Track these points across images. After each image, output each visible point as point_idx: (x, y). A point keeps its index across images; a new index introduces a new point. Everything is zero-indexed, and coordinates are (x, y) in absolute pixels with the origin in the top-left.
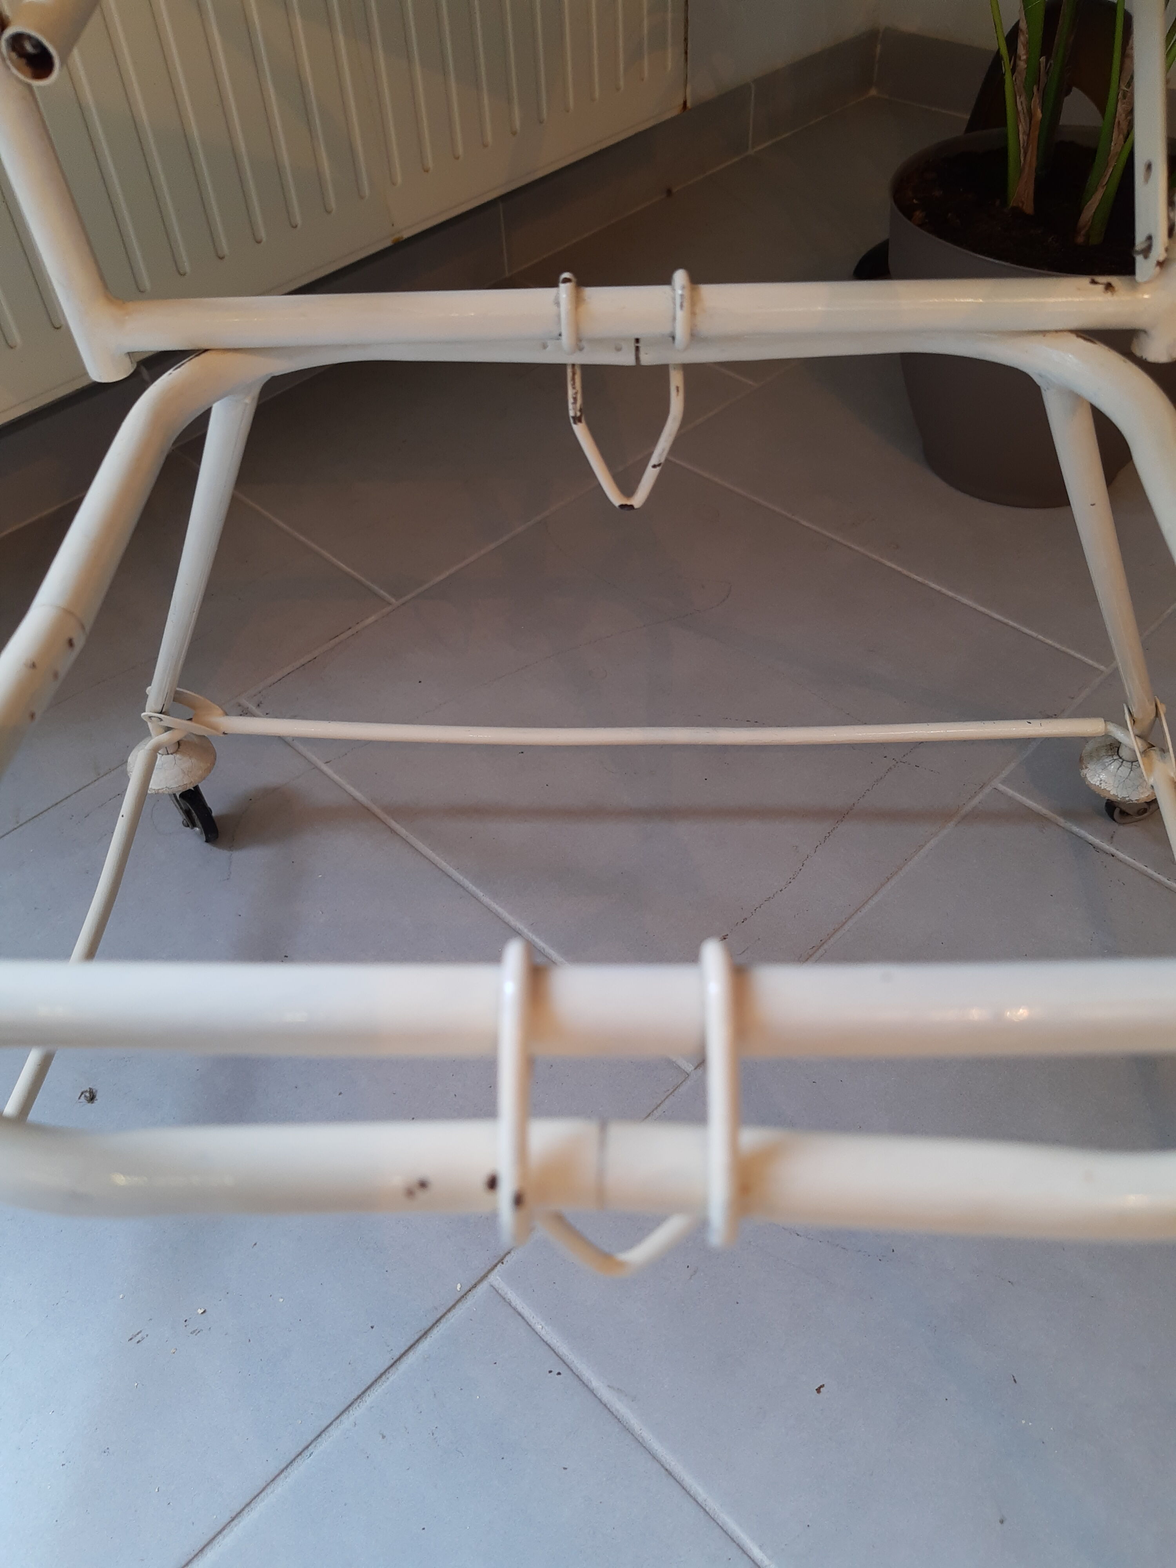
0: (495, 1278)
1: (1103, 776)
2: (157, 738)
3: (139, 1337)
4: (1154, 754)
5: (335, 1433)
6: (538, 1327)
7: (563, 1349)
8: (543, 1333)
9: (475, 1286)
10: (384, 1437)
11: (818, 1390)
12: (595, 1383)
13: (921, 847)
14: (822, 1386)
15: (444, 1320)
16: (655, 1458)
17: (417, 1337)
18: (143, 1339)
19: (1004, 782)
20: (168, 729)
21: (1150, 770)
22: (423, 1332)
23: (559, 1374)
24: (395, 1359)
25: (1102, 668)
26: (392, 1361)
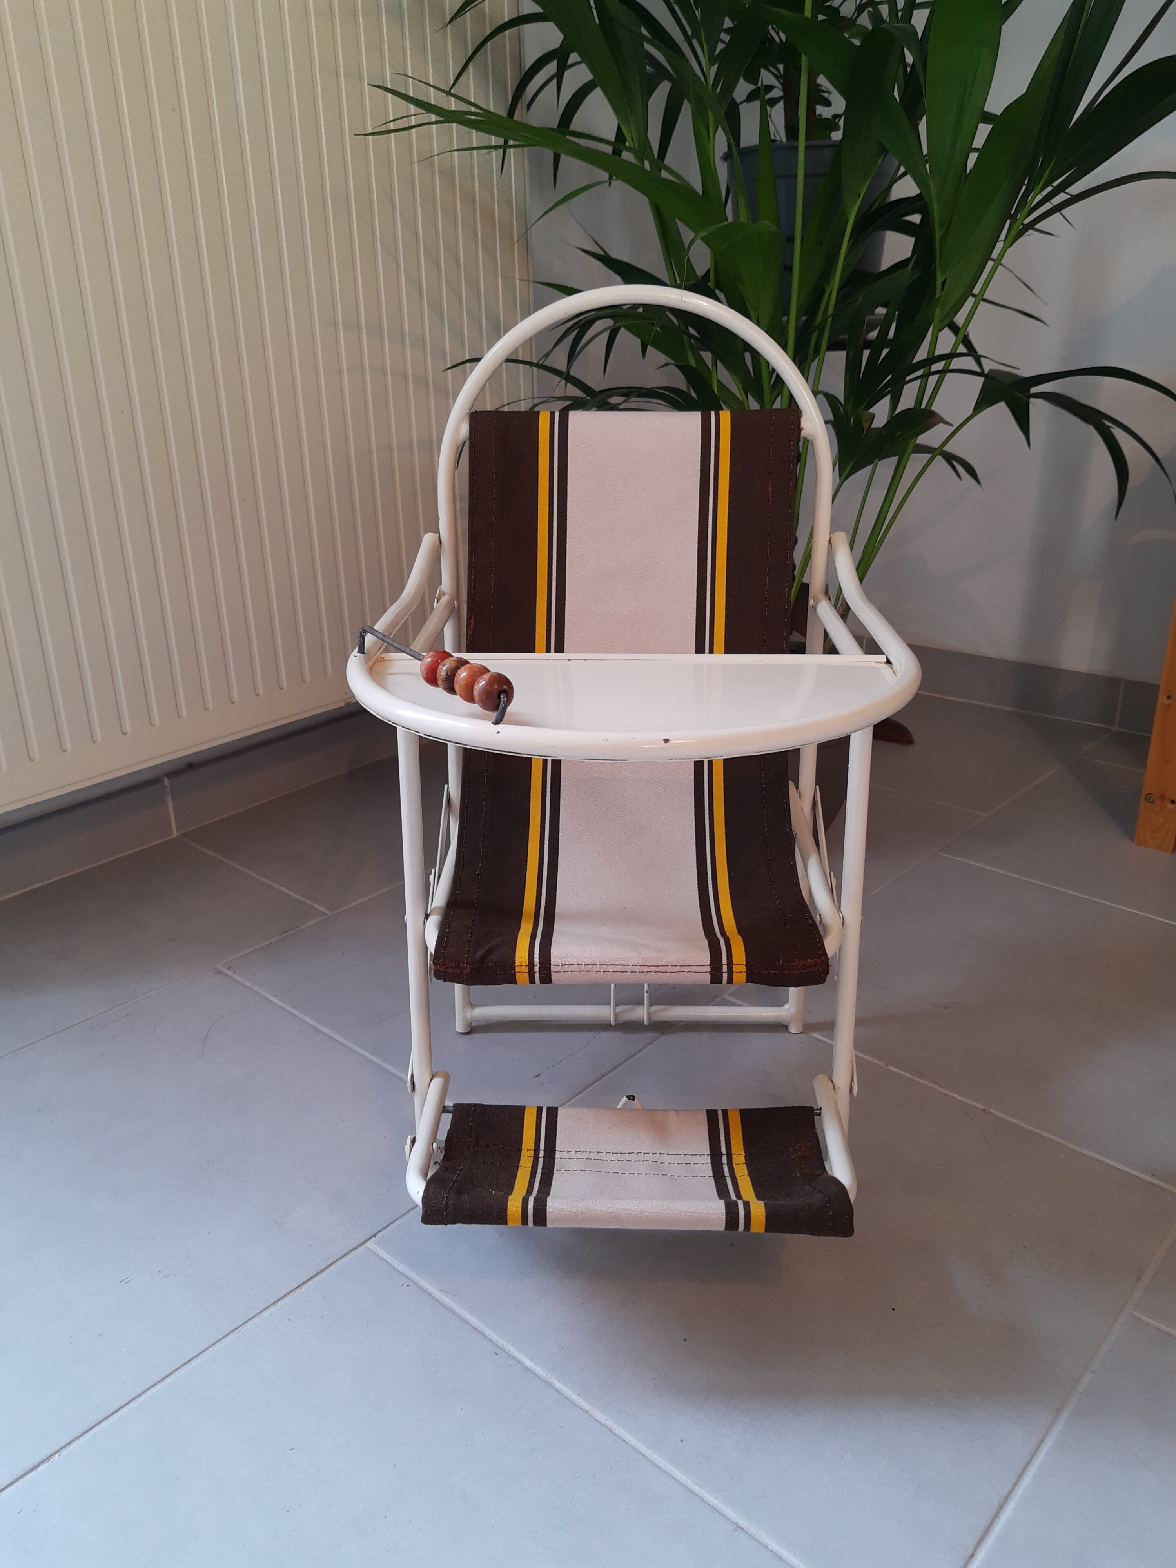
0: (370, 1244)
3: (127, 1281)
5: (255, 1320)
6: (396, 1266)
8: (399, 1268)
9: (356, 1248)
10: (289, 1320)
12: (432, 1290)
16: (467, 1323)
17: (315, 1273)
18: (129, 1281)
22: (320, 1270)
24: (300, 1284)
26: (297, 1285)
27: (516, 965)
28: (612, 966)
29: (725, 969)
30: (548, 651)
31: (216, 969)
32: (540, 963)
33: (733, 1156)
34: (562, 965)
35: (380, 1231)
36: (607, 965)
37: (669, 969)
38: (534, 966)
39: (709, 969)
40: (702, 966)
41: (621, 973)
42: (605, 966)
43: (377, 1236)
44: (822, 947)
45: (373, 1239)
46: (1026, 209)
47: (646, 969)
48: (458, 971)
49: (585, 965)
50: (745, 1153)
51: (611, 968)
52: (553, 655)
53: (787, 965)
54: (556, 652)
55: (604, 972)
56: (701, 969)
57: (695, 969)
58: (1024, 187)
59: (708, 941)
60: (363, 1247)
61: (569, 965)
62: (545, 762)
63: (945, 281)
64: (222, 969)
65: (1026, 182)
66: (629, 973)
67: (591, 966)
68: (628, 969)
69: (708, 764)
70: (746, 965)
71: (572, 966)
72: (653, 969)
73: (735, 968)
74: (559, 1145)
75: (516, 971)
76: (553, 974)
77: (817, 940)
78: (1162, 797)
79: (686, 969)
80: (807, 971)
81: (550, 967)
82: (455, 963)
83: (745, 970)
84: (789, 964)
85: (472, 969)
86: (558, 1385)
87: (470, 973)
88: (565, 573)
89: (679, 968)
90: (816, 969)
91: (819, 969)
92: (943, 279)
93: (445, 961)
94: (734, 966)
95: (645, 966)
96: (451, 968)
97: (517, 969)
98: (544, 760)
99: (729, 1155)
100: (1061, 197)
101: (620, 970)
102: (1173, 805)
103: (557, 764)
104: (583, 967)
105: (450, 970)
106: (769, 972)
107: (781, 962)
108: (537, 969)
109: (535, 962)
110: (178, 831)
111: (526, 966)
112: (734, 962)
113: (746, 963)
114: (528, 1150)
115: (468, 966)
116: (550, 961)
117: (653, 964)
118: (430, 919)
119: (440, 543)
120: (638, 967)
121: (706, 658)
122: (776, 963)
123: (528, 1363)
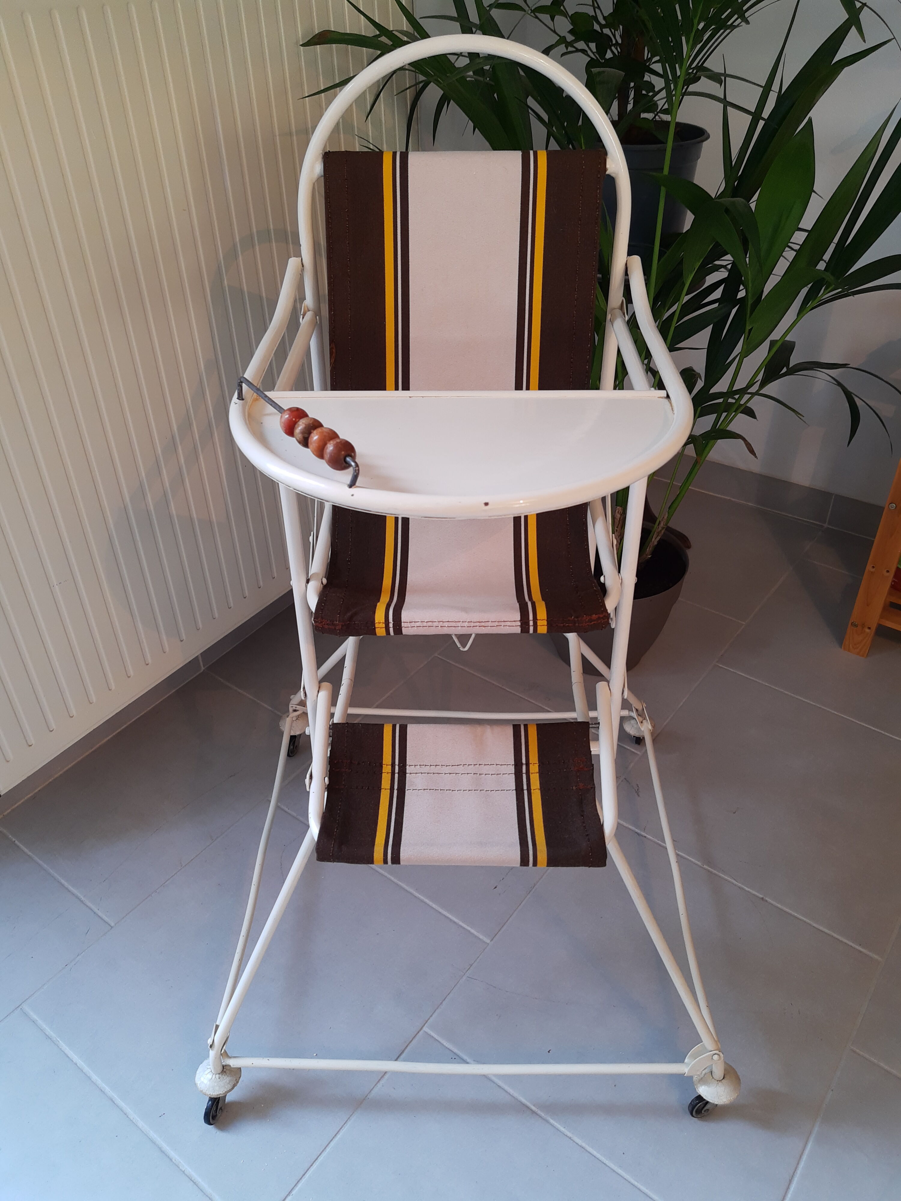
0: (425, 1029)
6: (445, 1044)
7: (455, 1050)
8: (447, 1045)
9: (419, 1032)
11: (549, 1052)
14: (550, 1050)
15: (409, 1046)
23: (455, 1058)
27: (376, 622)
28: (447, 623)
29: (531, 623)
30: (397, 389)
32: (393, 621)
33: (530, 765)
34: (410, 622)
35: (429, 1018)
36: (443, 622)
37: (490, 624)
38: (389, 623)
39: (519, 624)
40: (514, 621)
41: (454, 628)
42: (441, 623)
43: (428, 1022)
44: (604, 606)
45: (426, 1025)
47: (472, 624)
48: (333, 627)
49: (427, 622)
50: (539, 763)
51: (446, 624)
52: (401, 393)
53: (578, 620)
54: (403, 390)
55: (441, 627)
56: (514, 624)
57: (509, 624)
59: (519, 604)
60: (422, 1031)
61: (415, 622)
62: (397, 519)
66: (460, 628)
67: (431, 623)
68: (459, 624)
69: (525, 518)
70: (547, 620)
71: (418, 623)
72: (478, 624)
73: (539, 623)
74: (409, 761)
75: (376, 626)
76: (403, 629)
77: (600, 601)
79: (503, 624)
80: (592, 623)
81: (401, 624)
82: (330, 621)
83: (546, 624)
84: (579, 619)
85: (342, 626)
87: (341, 629)
88: (409, 305)
89: (497, 623)
90: (599, 621)
91: (601, 621)
93: (322, 619)
94: (538, 621)
95: (471, 622)
96: (327, 624)
97: (377, 625)
98: (395, 517)
99: (528, 764)
101: (453, 625)
103: (406, 521)
104: (425, 623)
105: (326, 626)
106: (564, 625)
107: (573, 617)
108: (391, 625)
109: (390, 620)
111: (383, 623)
112: (538, 618)
113: (547, 618)
114: (387, 765)
115: (340, 624)
116: (401, 619)
117: (478, 621)
118: (309, 584)
119: (303, 266)
120: (467, 623)
121: (523, 394)
122: (569, 618)
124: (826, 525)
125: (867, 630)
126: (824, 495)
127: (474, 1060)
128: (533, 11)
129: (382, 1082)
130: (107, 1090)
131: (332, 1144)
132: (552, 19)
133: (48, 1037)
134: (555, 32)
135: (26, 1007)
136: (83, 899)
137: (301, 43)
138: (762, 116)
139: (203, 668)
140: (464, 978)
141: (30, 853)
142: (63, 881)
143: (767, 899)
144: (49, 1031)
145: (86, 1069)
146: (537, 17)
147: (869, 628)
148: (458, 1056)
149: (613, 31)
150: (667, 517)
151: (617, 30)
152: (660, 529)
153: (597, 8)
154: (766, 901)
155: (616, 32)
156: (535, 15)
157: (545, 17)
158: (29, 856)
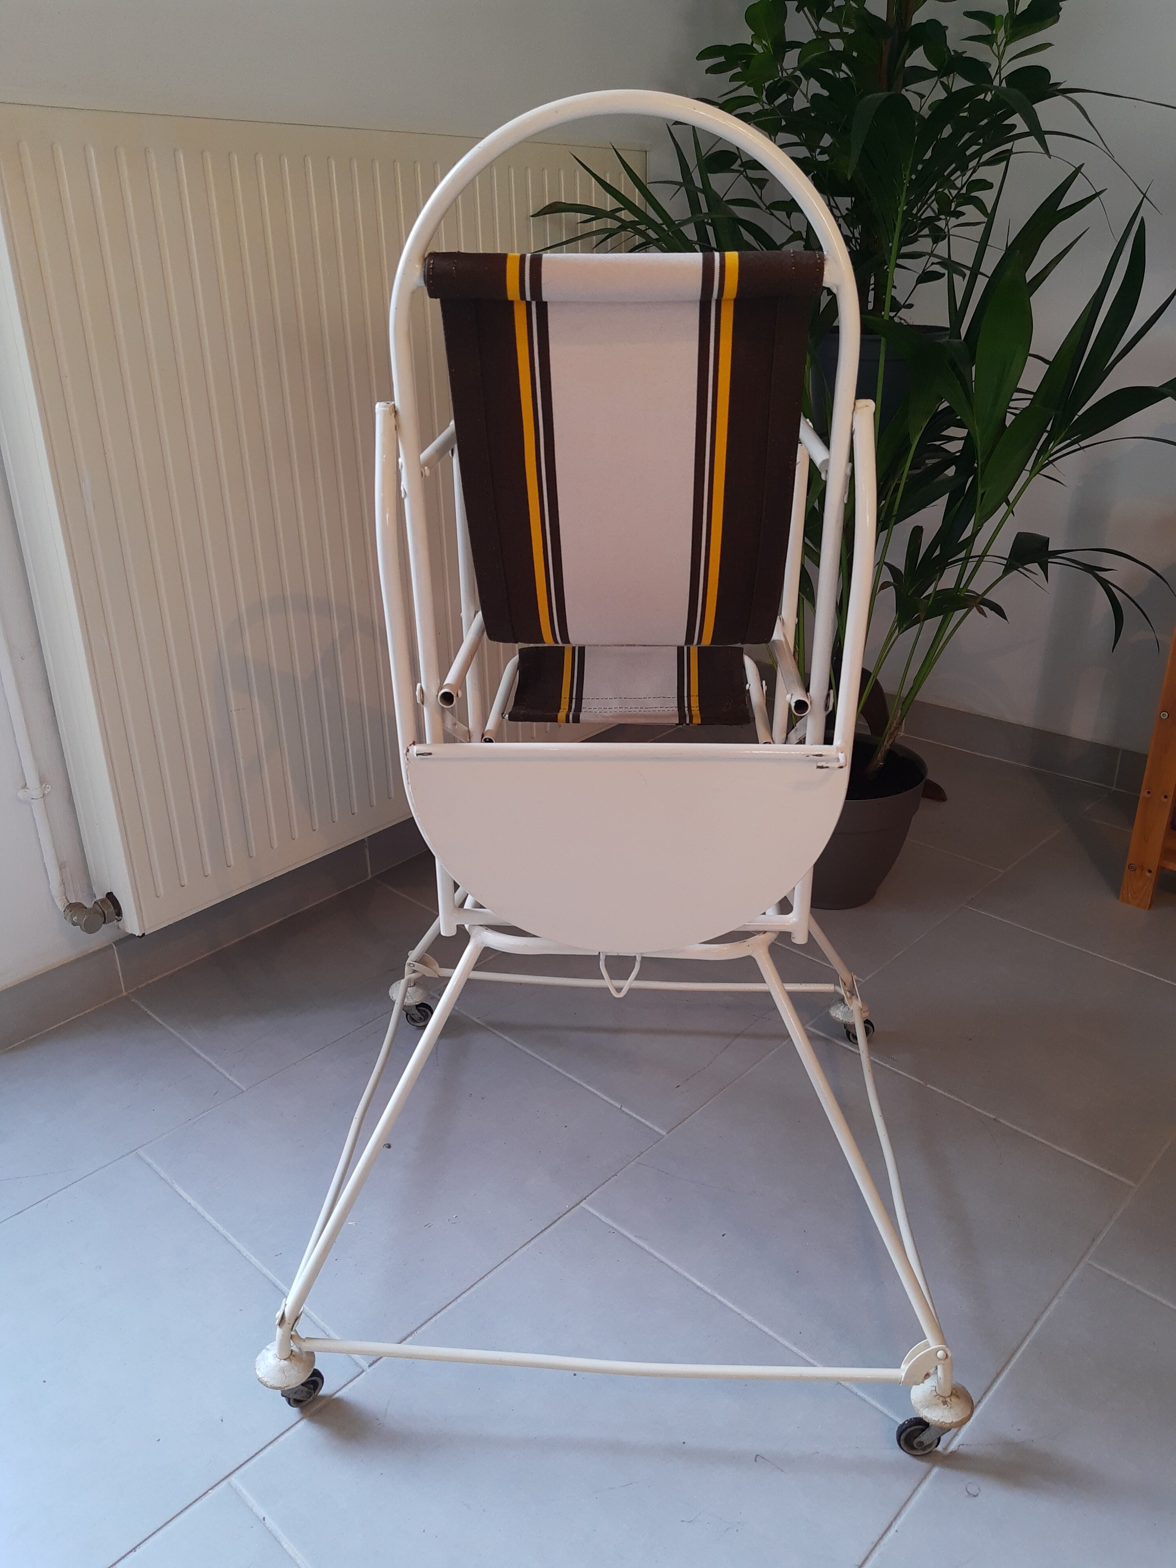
0: (583, 1204)
1: (837, 1012)
2: (408, 976)
3: (429, 1225)
4: (854, 998)
6: (603, 1219)
8: (606, 1221)
9: (574, 1207)
11: (723, 1235)
12: (629, 1236)
13: (771, 1051)
15: (562, 1217)
17: (551, 1222)
19: (810, 1026)
20: (414, 971)
21: (851, 1004)
22: (554, 1221)
24: (543, 1229)
25: (861, 980)
31: (430, 995)
35: (588, 1196)
43: (587, 1199)
45: (584, 1201)
46: (1047, 454)
58: (1045, 435)
60: (578, 1206)
63: (984, 493)
64: (435, 995)
65: (1049, 428)
78: (1142, 868)
86: (719, 1297)
92: (983, 491)
100: (1076, 446)
102: (1150, 874)
110: (372, 875)
123: (699, 1284)
124: (1114, 788)
125: (1148, 874)
126: (1109, 751)
127: (635, 1236)
128: (767, 208)
129: (526, 1247)
130: (221, 1229)
131: (464, 1295)
132: (789, 217)
133: (162, 1179)
134: (791, 229)
135: (141, 1152)
136: (214, 1065)
137: (531, 214)
138: (981, 270)
139: (370, 876)
140: (633, 1163)
141: (162, 1023)
142: (194, 1048)
143: (1000, 1120)
144: (163, 1175)
145: (200, 1209)
146: (772, 214)
147: (1150, 871)
148: (616, 1230)
149: (852, 229)
150: (901, 715)
151: (856, 229)
152: (893, 729)
153: (835, 208)
154: (999, 1121)
155: (855, 230)
156: (770, 211)
157: (782, 215)
158: (160, 1025)
